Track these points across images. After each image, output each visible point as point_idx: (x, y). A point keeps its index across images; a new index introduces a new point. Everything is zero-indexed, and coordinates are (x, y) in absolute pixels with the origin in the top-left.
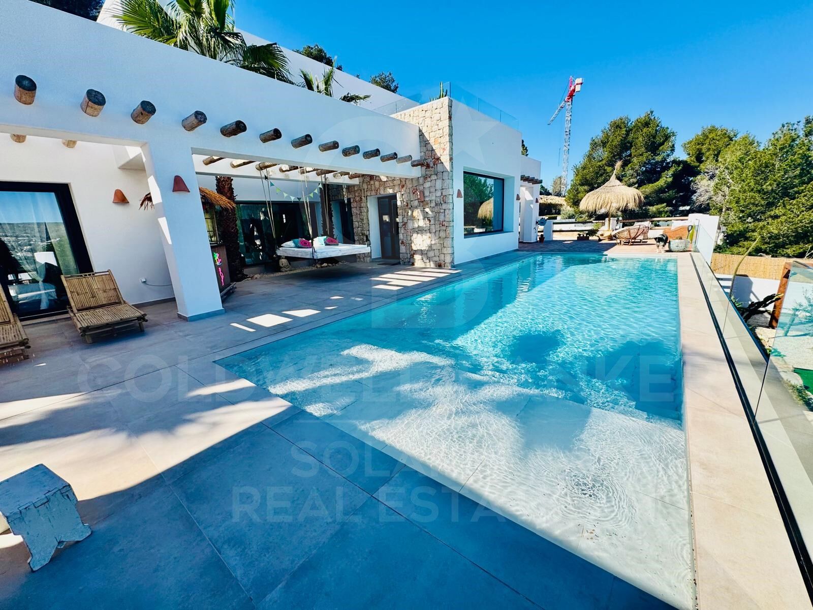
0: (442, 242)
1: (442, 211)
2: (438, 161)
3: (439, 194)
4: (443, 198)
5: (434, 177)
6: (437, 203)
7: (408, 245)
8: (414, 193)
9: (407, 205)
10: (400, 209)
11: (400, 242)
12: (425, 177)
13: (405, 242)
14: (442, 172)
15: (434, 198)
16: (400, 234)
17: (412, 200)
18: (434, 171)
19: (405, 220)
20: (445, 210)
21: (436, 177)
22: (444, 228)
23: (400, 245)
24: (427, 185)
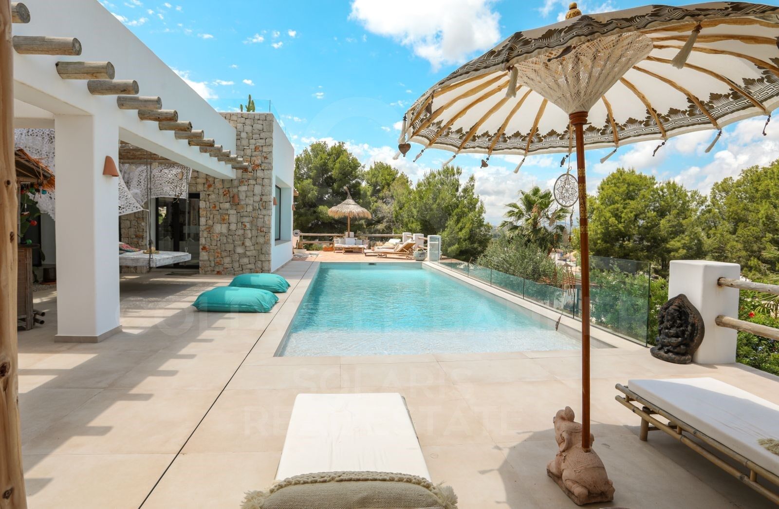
0: (259, 248)
1: (261, 216)
2: (258, 168)
3: (257, 198)
4: (262, 204)
5: (252, 182)
6: (255, 208)
7: (212, 251)
8: (224, 195)
9: (215, 207)
10: (204, 211)
11: (201, 247)
12: (241, 182)
13: (207, 247)
14: (263, 179)
15: (251, 202)
16: (201, 239)
17: (221, 201)
18: (253, 176)
19: (210, 222)
20: (264, 215)
21: (254, 182)
22: (263, 234)
23: (201, 250)
24: (243, 188)
